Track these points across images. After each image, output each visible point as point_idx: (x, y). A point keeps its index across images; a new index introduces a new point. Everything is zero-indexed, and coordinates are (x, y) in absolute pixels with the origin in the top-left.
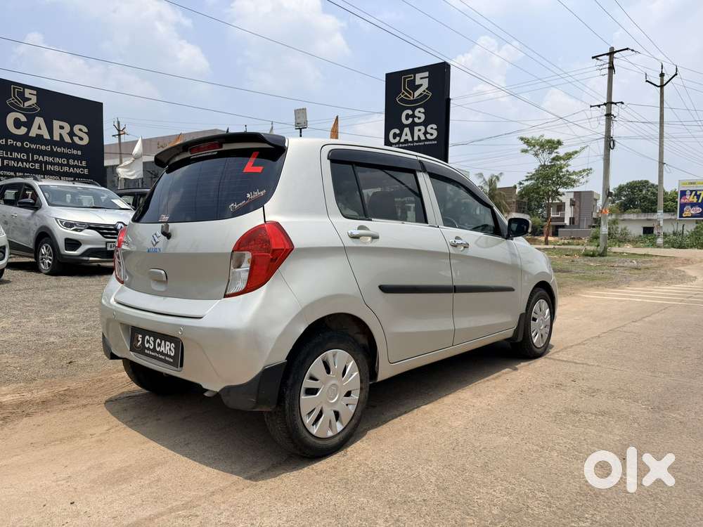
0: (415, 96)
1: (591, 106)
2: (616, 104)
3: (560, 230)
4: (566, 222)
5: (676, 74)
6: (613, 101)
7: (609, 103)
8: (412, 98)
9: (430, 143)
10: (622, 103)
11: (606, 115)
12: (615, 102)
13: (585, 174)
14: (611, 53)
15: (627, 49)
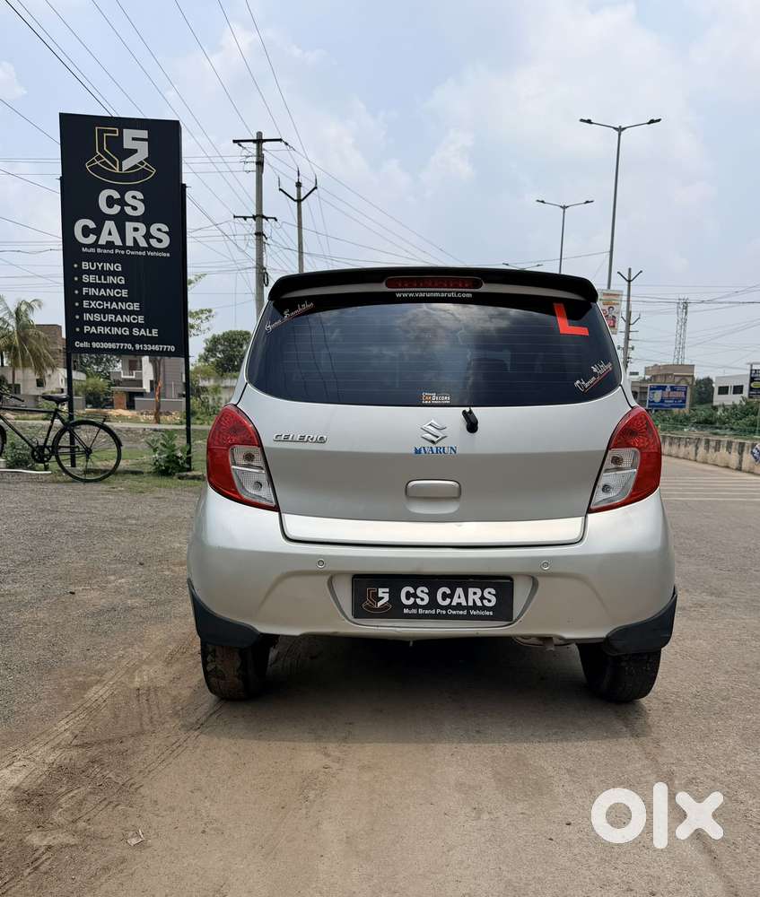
0: (124, 169)
1: (235, 217)
2: (267, 219)
3: (136, 399)
4: (144, 387)
5: (316, 188)
6: (264, 214)
7: (259, 217)
8: (118, 171)
9: (158, 254)
10: (276, 220)
11: (256, 234)
12: (268, 216)
13: (204, 316)
14: (259, 141)
15: (280, 140)
